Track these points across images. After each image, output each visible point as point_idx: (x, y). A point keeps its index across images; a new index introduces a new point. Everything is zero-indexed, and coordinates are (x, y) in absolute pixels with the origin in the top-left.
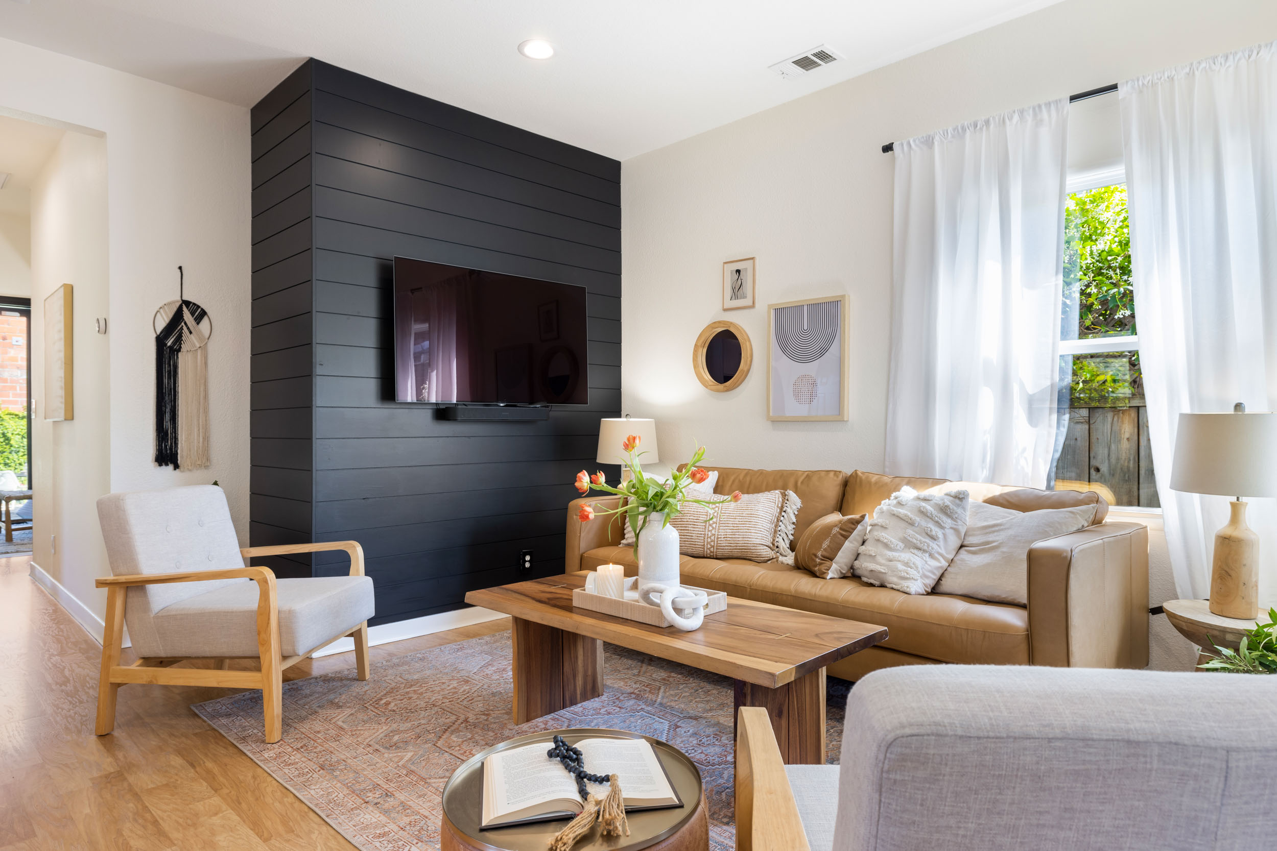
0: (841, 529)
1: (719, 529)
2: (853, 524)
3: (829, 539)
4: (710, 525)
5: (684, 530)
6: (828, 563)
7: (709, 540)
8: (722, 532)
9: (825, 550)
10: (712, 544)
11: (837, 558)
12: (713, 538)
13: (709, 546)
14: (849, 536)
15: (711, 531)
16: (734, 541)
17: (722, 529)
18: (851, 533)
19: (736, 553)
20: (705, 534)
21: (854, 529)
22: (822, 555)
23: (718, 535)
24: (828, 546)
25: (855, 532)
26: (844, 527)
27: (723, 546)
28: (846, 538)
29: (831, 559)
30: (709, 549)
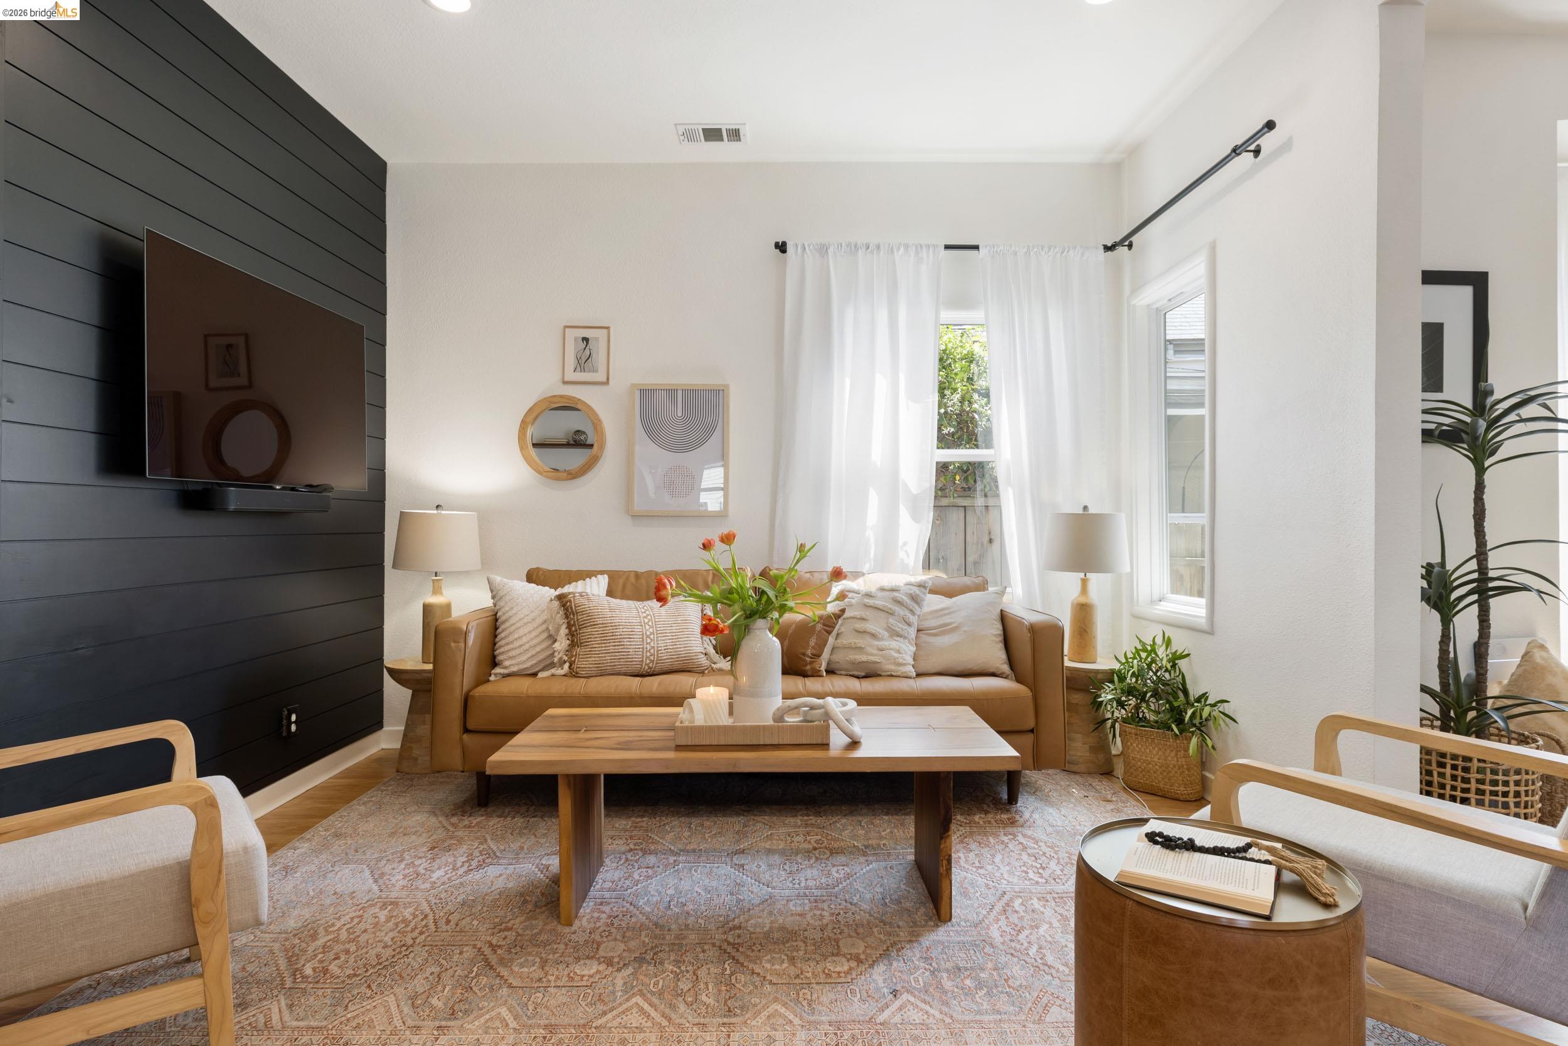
0: (824, 625)
1: (657, 641)
2: (836, 619)
3: (815, 637)
4: (648, 637)
5: (618, 645)
6: (816, 661)
7: (648, 654)
8: (662, 644)
9: (812, 647)
10: (652, 658)
11: (824, 655)
12: (652, 651)
13: (648, 661)
14: (832, 631)
15: (650, 643)
16: (675, 652)
17: (661, 640)
18: (834, 628)
19: (677, 666)
20: (642, 648)
21: (836, 624)
22: (810, 653)
23: (658, 647)
24: (816, 643)
26: (827, 623)
27: (665, 659)
28: (829, 633)
29: (819, 656)
30: (648, 665)
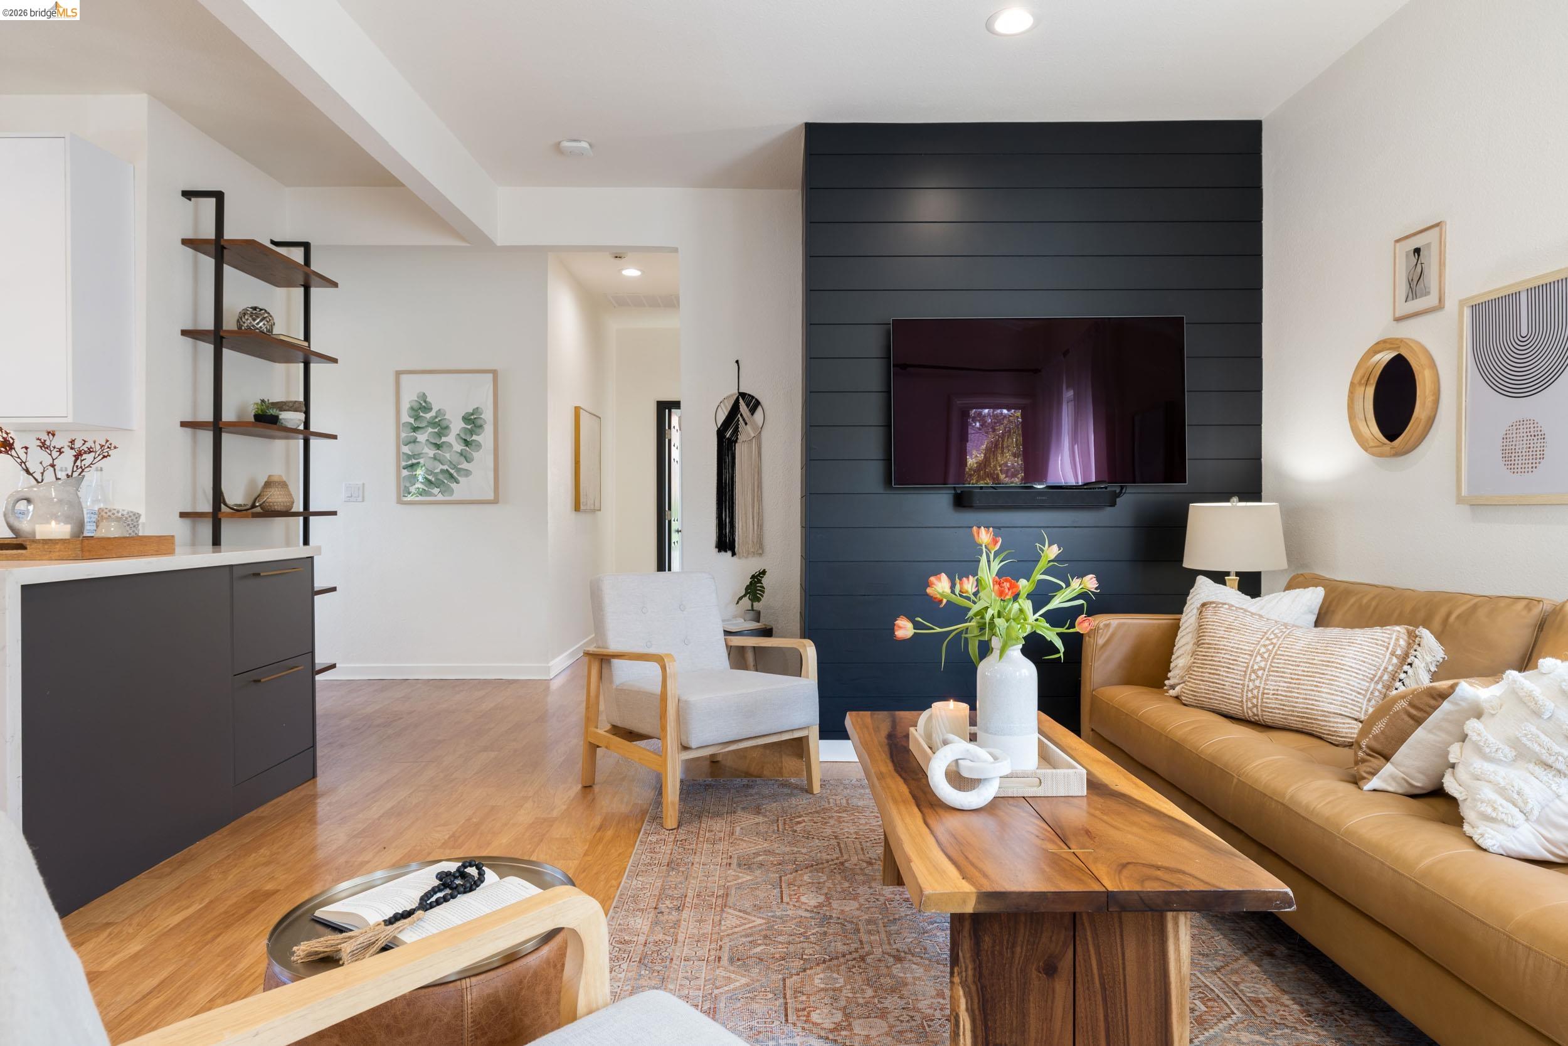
0: (1411, 704)
1: (1266, 680)
2: (1434, 698)
3: (1385, 720)
4: (1254, 671)
5: (1213, 674)
6: (1375, 762)
7: (1250, 695)
8: (1271, 685)
9: (1375, 737)
10: (1255, 701)
11: (1397, 757)
12: (1255, 692)
13: (1250, 705)
14: (1424, 719)
15: (1254, 681)
16: (1289, 701)
17: (1272, 681)
18: (1429, 714)
19: (1294, 722)
20: (1243, 685)
21: (1435, 708)
22: (1368, 747)
23: (1264, 689)
24: (1382, 732)
25: (1437, 715)
26: (1416, 702)
27: (1271, 708)
28: (1419, 722)
29: (1387, 758)
30: (1250, 709)
